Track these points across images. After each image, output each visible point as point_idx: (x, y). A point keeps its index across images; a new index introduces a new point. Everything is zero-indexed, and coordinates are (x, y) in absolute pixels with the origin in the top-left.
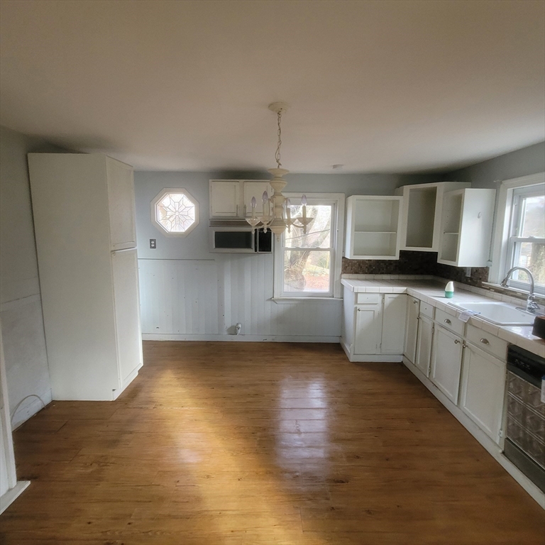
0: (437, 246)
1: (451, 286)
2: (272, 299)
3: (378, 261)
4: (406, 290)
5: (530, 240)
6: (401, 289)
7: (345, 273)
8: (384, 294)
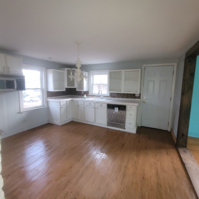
0: (76, 86)
1: (85, 96)
2: (20, 113)
3: (58, 92)
4: (72, 99)
5: (97, 84)
6: (70, 99)
7: (48, 97)
8: (67, 101)
